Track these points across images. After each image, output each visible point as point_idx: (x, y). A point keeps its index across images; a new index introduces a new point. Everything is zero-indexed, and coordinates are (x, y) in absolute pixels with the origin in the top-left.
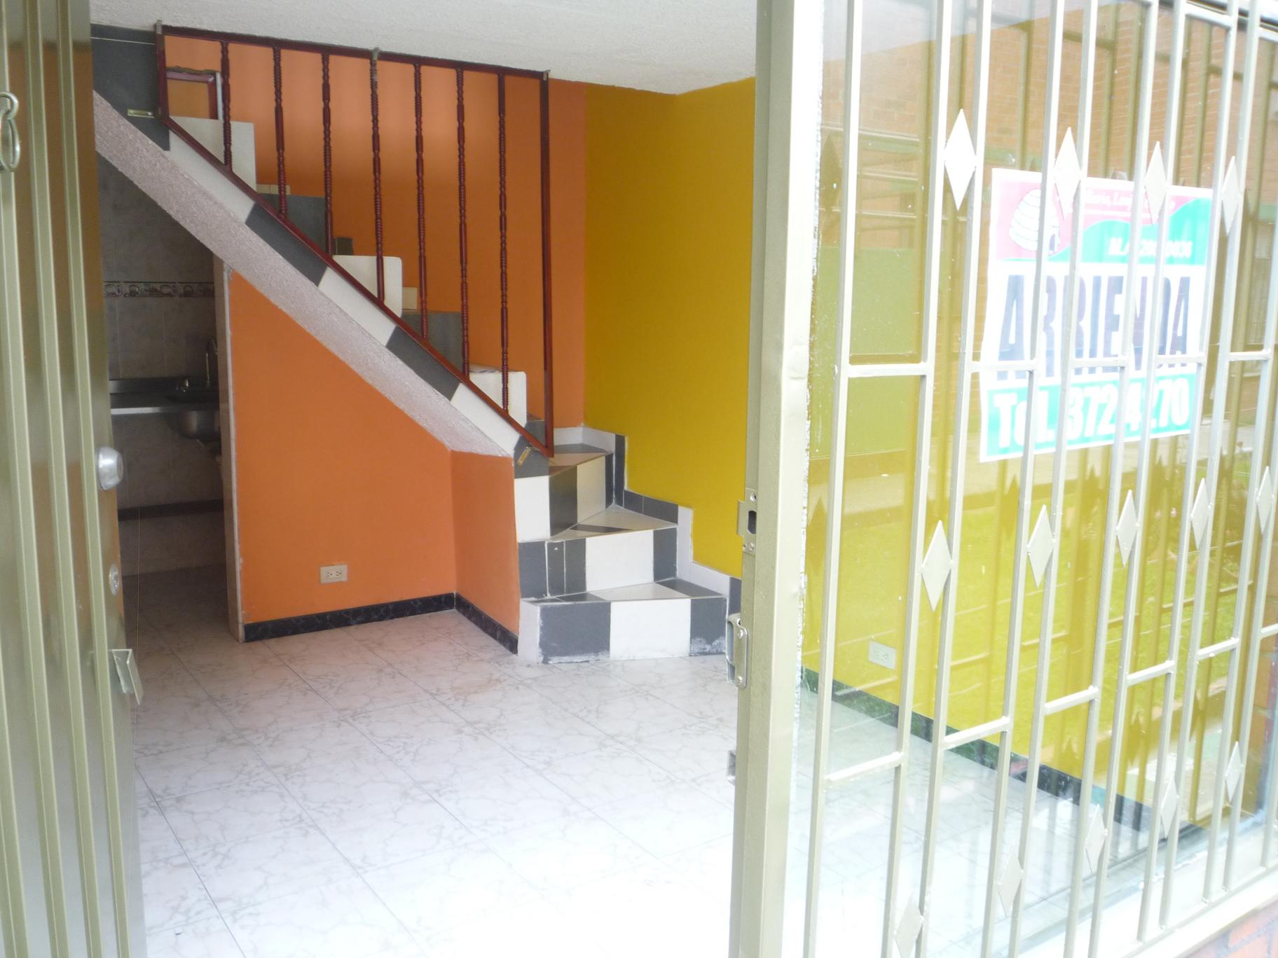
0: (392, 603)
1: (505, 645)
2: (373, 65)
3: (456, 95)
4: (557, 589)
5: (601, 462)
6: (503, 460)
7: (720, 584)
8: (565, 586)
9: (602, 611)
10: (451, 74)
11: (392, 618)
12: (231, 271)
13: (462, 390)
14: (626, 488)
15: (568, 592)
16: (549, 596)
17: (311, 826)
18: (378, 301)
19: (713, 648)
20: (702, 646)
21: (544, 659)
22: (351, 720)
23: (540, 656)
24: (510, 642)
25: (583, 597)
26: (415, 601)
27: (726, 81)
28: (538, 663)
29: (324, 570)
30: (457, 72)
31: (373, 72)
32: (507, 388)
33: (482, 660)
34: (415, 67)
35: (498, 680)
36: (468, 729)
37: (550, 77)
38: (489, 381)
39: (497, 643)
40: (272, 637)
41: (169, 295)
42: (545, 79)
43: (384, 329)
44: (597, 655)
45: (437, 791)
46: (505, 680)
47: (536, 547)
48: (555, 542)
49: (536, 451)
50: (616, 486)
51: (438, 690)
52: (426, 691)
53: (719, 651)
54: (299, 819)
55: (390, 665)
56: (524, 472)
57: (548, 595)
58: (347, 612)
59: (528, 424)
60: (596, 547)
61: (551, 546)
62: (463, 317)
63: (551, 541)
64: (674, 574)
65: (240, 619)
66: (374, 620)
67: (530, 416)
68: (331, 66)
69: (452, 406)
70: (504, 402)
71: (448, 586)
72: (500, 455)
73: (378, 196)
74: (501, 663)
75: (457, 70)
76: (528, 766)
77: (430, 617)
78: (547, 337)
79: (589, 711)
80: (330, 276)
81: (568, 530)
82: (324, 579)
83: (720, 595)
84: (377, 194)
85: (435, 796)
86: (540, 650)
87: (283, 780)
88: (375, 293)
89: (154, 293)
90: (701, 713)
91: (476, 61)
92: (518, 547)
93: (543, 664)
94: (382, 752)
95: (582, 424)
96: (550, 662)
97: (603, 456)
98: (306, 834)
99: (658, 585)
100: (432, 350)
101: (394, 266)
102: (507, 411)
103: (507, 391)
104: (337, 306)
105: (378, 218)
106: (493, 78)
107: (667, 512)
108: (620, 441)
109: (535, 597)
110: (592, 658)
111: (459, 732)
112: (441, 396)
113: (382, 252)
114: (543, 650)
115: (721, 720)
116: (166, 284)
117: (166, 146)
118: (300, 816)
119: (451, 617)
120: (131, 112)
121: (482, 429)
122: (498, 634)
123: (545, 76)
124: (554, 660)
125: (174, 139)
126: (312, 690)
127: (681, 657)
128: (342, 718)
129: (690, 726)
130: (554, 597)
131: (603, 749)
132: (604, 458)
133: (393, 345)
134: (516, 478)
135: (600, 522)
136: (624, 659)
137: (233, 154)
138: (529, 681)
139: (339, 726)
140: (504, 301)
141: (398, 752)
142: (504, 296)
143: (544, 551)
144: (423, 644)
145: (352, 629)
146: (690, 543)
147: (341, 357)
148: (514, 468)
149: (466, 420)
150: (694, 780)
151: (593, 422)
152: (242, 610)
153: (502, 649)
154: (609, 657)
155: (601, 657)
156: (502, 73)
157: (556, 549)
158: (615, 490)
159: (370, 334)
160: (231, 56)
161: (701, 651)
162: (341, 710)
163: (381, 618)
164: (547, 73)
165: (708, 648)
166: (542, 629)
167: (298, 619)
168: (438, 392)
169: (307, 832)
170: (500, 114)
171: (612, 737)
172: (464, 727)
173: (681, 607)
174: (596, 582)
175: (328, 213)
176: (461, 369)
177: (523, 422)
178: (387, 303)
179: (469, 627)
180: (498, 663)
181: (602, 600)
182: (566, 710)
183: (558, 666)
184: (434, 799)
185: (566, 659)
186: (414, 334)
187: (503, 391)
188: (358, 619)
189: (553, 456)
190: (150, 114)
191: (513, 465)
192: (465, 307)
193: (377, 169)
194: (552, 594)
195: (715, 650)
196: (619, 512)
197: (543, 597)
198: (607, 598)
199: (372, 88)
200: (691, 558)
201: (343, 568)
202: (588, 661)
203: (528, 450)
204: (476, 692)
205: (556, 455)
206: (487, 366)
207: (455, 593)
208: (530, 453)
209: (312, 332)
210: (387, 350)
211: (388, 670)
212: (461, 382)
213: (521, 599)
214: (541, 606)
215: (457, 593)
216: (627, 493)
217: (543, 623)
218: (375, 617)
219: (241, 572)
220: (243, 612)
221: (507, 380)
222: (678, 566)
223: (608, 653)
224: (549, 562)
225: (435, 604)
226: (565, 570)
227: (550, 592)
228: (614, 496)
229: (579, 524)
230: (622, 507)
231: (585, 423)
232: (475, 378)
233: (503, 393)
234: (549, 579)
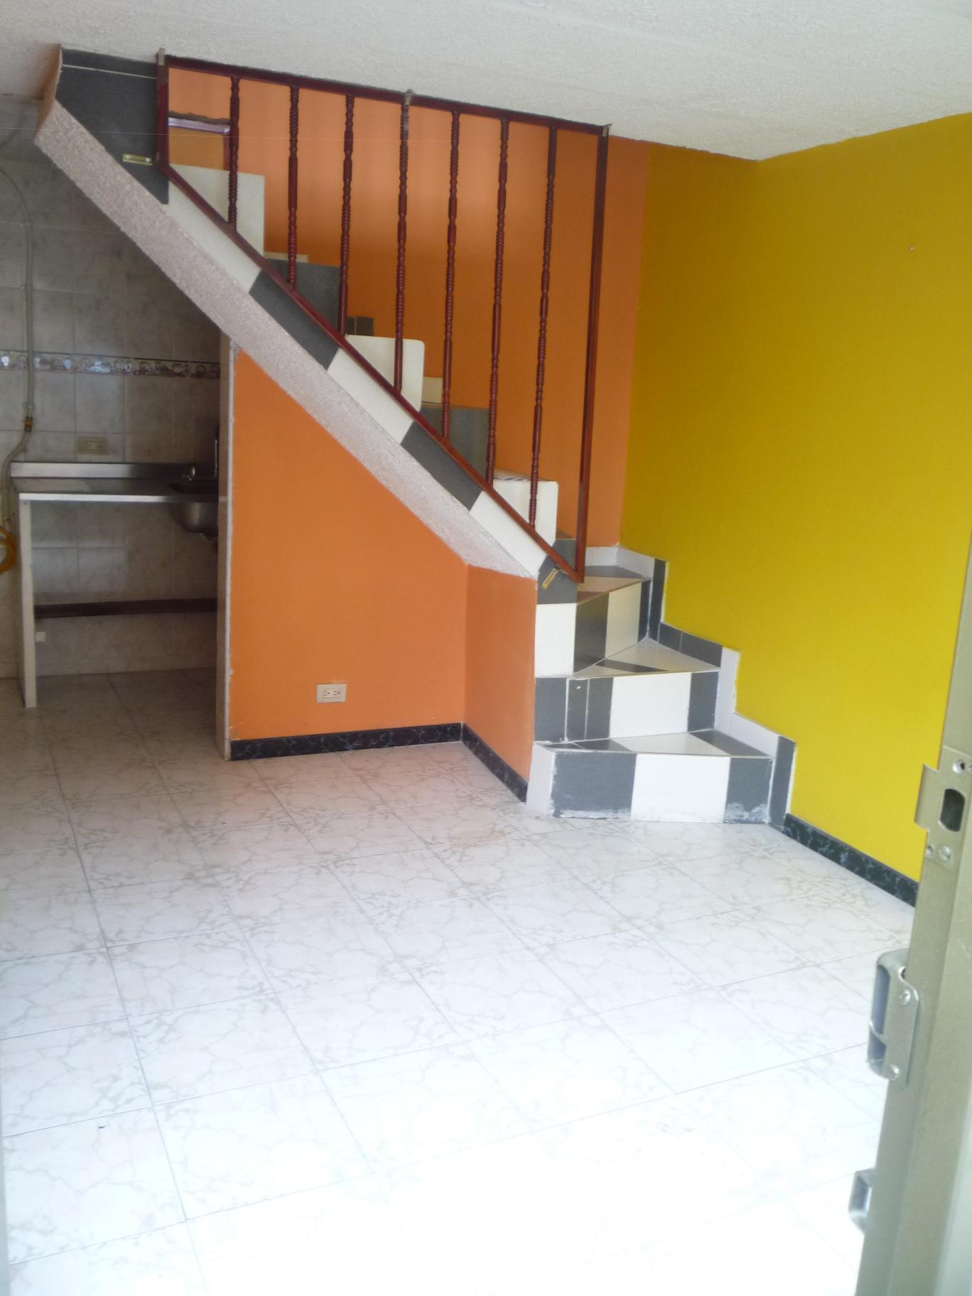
0: (394, 730)
1: (512, 790)
2: (404, 110)
3: (499, 151)
4: (575, 732)
5: (637, 589)
6: (526, 582)
7: (767, 743)
8: (586, 731)
9: (628, 761)
10: (495, 125)
11: (392, 746)
12: (238, 349)
13: (483, 499)
14: (662, 620)
15: (587, 738)
16: (566, 741)
17: (272, 1000)
18: (394, 391)
19: (752, 816)
20: (739, 813)
21: (555, 812)
22: (332, 867)
23: (552, 809)
24: (519, 788)
25: (605, 745)
26: (418, 728)
27: (822, 142)
28: (548, 816)
29: (321, 688)
30: (502, 123)
31: (404, 119)
32: (535, 500)
33: (485, 806)
34: (453, 114)
35: (502, 832)
36: (462, 892)
37: (610, 133)
38: (514, 490)
39: (504, 786)
40: (260, 757)
41: (180, 375)
42: (604, 135)
43: (400, 424)
44: (617, 812)
45: (420, 970)
46: (509, 833)
47: (553, 686)
48: (578, 679)
49: (565, 575)
50: (651, 617)
51: (434, 838)
52: (420, 838)
53: (758, 819)
54: (258, 988)
55: (384, 802)
56: (549, 597)
57: (566, 739)
58: (343, 735)
59: (556, 543)
60: (625, 689)
61: (573, 683)
62: (490, 415)
63: (574, 679)
64: (712, 725)
65: (227, 735)
66: (372, 747)
67: (559, 533)
68: (356, 111)
69: (471, 517)
70: (530, 516)
71: (456, 716)
72: (522, 576)
73: (401, 268)
74: (507, 811)
75: (501, 120)
76: (528, 948)
77: (433, 747)
78: (586, 443)
79: (604, 883)
80: (341, 358)
81: (594, 665)
82: (320, 698)
83: (764, 755)
84: (400, 267)
85: (417, 975)
86: (552, 801)
87: (248, 934)
88: (391, 381)
89: (165, 372)
90: (735, 898)
91: (525, 111)
92: (535, 682)
93: (553, 817)
94: (362, 911)
95: (618, 544)
96: (562, 816)
97: (638, 582)
98: (265, 1010)
99: (692, 736)
100: (451, 450)
101: (415, 351)
102: (534, 526)
103: (535, 503)
104: (348, 395)
105: (400, 293)
106: (544, 132)
107: (709, 652)
108: (660, 567)
109: (551, 740)
110: (610, 815)
111: (453, 894)
112: (460, 504)
113: (402, 333)
114: (556, 802)
115: (758, 909)
116: (177, 363)
117: (164, 199)
118: (261, 984)
119: (456, 751)
120: (127, 158)
121: (503, 544)
122: (506, 776)
123: (605, 131)
124: (567, 814)
125: (174, 191)
126: (295, 825)
127: (713, 823)
128: (323, 864)
129: (722, 913)
130: (571, 742)
131: (617, 934)
132: (640, 584)
133: (408, 443)
134: (540, 603)
135: (630, 658)
136: (647, 819)
137: (238, 211)
138: (536, 838)
139: (318, 873)
140: (539, 398)
141: (381, 914)
142: (539, 391)
143: (565, 689)
144: (423, 780)
145: (346, 755)
146: (733, 690)
147: (353, 452)
148: (537, 593)
149: (487, 534)
150: (724, 987)
151: (629, 543)
152: (230, 725)
153: (509, 795)
154: (629, 815)
155: (620, 815)
156: (554, 126)
157: (579, 687)
158: (649, 622)
159: (384, 430)
160: (242, 95)
161: (738, 818)
162: (324, 853)
163: (380, 745)
164: (607, 127)
165: (746, 815)
166: (555, 777)
167: (289, 740)
168: (456, 500)
169: (266, 1008)
170: (548, 176)
171: (629, 919)
172: (458, 888)
173: (718, 767)
174: (621, 728)
175: (343, 287)
176: (484, 475)
177: (550, 539)
178: (405, 393)
179: (475, 764)
180: (503, 810)
181: (628, 750)
182: (577, 878)
183: (570, 820)
184: (415, 981)
185: (580, 813)
186: (433, 432)
187: (531, 503)
188: (355, 744)
189: (582, 581)
190: (148, 160)
191: (536, 588)
192: (493, 403)
193: (402, 236)
194: (570, 738)
195: (753, 819)
196: (653, 649)
197: (558, 741)
198: (632, 748)
199: (402, 137)
200: (733, 710)
201: (343, 688)
202: (605, 819)
203: (554, 573)
204: (475, 846)
205: (587, 578)
206: (514, 472)
207: (462, 723)
208: (557, 576)
209: (323, 423)
210: (401, 449)
211: (381, 808)
212: (484, 490)
213: (535, 742)
214: (556, 752)
215: (464, 724)
216: (663, 626)
217: (557, 771)
218: (374, 743)
219: (230, 684)
220: (231, 728)
221: (536, 490)
222: (716, 716)
223: (630, 812)
224: (569, 703)
225: (439, 733)
226: (587, 712)
227: (568, 736)
228: (648, 628)
229: (607, 660)
230: (657, 643)
231: (621, 544)
232: (500, 486)
233: (531, 506)
234: (568, 722)
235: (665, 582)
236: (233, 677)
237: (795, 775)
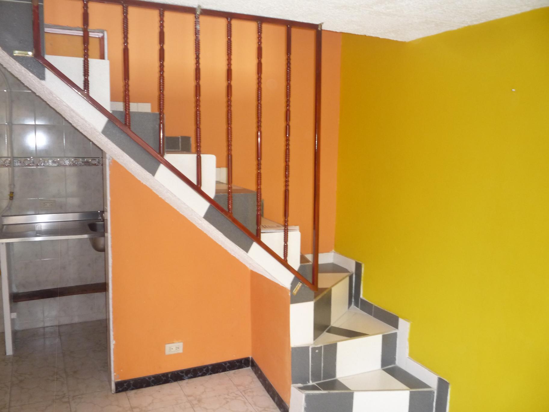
0: (210, 365)
1: (280, 409)
2: (197, 18)
4: (316, 377)
6: (283, 289)
7: (431, 379)
8: (322, 376)
10: (253, 25)
11: (211, 374)
12: (111, 158)
13: (255, 246)
14: (361, 296)
15: (324, 379)
18: (197, 187)
25: (333, 385)
26: (225, 363)
27: (449, 29)
29: (168, 346)
30: (258, 24)
31: (196, 23)
32: (287, 244)
34: (227, 20)
37: (323, 28)
40: (133, 389)
42: (319, 29)
43: (202, 206)
47: (304, 350)
48: (316, 346)
49: (306, 286)
50: (355, 294)
56: (297, 299)
57: (311, 382)
58: (182, 371)
59: (300, 268)
61: (314, 349)
62: (257, 195)
63: (314, 346)
64: (394, 363)
65: (113, 379)
66: (199, 376)
67: (302, 262)
68: (165, 19)
69: (248, 257)
70: (284, 255)
75: (257, 22)
77: (234, 373)
80: (162, 169)
81: (324, 333)
82: (168, 352)
83: (430, 387)
84: (198, 112)
88: (195, 182)
91: (271, 16)
92: (291, 350)
99: (384, 373)
100: (234, 221)
101: (209, 161)
102: (287, 261)
103: (287, 246)
105: (198, 128)
107: (391, 319)
108: (358, 266)
109: (302, 384)
112: (242, 250)
113: (200, 151)
117: (42, 77)
119: (247, 374)
120: (17, 53)
122: (276, 399)
123: (320, 26)
125: (48, 73)
130: (314, 383)
132: (348, 277)
133: (207, 217)
134: (292, 303)
137: (89, 83)
140: (286, 185)
142: (287, 182)
143: (309, 353)
144: (227, 402)
146: (407, 344)
148: (290, 297)
149: (259, 265)
151: (340, 251)
156: (289, 25)
157: (317, 351)
158: (354, 297)
160: (90, 11)
163: (204, 375)
164: (321, 25)
166: (305, 409)
167: (150, 377)
168: (239, 247)
170: (287, 54)
173: (403, 396)
174: (343, 373)
176: (255, 233)
177: (297, 266)
178: (203, 189)
181: (348, 390)
186: (222, 210)
187: (284, 246)
188: (189, 376)
189: (317, 289)
190: (30, 54)
191: (290, 294)
192: (259, 190)
193: (198, 93)
194: (313, 381)
196: (357, 315)
197: (306, 383)
198: (351, 387)
199: (196, 34)
200: (407, 355)
201: (181, 345)
203: (300, 285)
206: (273, 227)
207: (250, 357)
208: (302, 286)
210: (204, 219)
212: (254, 241)
213: (292, 385)
214: (305, 394)
215: (252, 358)
216: (363, 301)
217: (306, 405)
218: (200, 374)
219: (114, 349)
220: (115, 374)
221: (287, 239)
222: (397, 358)
224: (312, 361)
225: (237, 364)
226: (322, 364)
227: (312, 380)
228: (353, 300)
229: (332, 327)
230: (359, 309)
231: (335, 250)
232: (265, 238)
233: (285, 249)
234: (312, 372)
235: (363, 275)
236: (115, 345)
237: (450, 402)
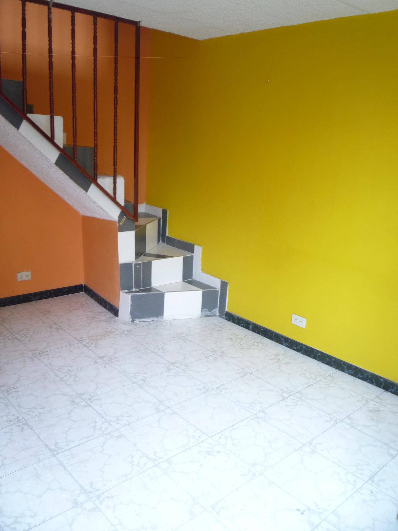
0: (53, 290)
1: (111, 312)
2: (49, 9)
3: (93, 30)
4: (137, 285)
6: (112, 222)
7: (216, 284)
8: (142, 284)
9: (160, 296)
10: (91, 18)
11: (53, 297)
13: (93, 187)
14: (167, 234)
15: (143, 287)
16: (134, 290)
17: (24, 424)
18: (51, 139)
19: (212, 313)
20: (207, 313)
21: (132, 320)
22: (38, 356)
23: (130, 319)
24: (115, 312)
25: (150, 290)
26: (64, 288)
27: (229, 34)
28: (129, 322)
29: (19, 274)
30: (94, 18)
31: (49, 13)
32: (116, 187)
33: (101, 320)
34: (72, 12)
35: (110, 332)
36: (100, 361)
37: (141, 25)
38: (106, 182)
39: (107, 311)
42: (138, 25)
43: (53, 155)
44: (158, 318)
45: (89, 399)
46: (114, 332)
47: (128, 266)
48: (137, 263)
49: (130, 219)
50: (162, 233)
51: (82, 338)
52: (75, 338)
53: (214, 314)
54: (17, 420)
55: (55, 323)
56: (123, 229)
58: (31, 294)
59: (125, 205)
60: (157, 265)
61: (136, 265)
62: (95, 150)
63: (135, 263)
64: (192, 277)
67: (126, 201)
68: (27, 8)
69: (87, 195)
70: (114, 193)
71: (81, 281)
72: (110, 220)
73: (51, 83)
74: (111, 322)
75: (94, 16)
76: (134, 383)
77: (72, 296)
79: (159, 349)
80: (25, 125)
81: (142, 256)
82: (19, 279)
83: (215, 288)
84: (51, 82)
85: (89, 402)
86: (130, 316)
87: (6, 394)
88: (49, 135)
90: (213, 349)
91: (104, 12)
92: (119, 266)
93: (131, 323)
94: (57, 376)
95: (145, 203)
96: (135, 322)
98: (22, 430)
99: (185, 283)
100: (78, 166)
101: (59, 121)
102: (116, 198)
103: (116, 188)
104: (29, 141)
105: (51, 95)
106: (113, 22)
107: (189, 247)
108: (165, 212)
109: (128, 290)
110: (155, 319)
111: (96, 362)
112: (82, 190)
113: (53, 113)
114: (132, 316)
115: (222, 352)
118: (18, 418)
119: (82, 296)
121: (102, 207)
122: (108, 306)
124: (137, 321)
126: (16, 339)
127: (197, 318)
128: (34, 356)
129: (209, 356)
130: (136, 290)
131: (170, 371)
132: (157, 220)
133: (58, 163)
134: (119, 232)
135: (155, 252)
136: (170, 319)
138: (126, 332)
139: (33, 360)
140: (115, 142)
141: (66, 376)
142: (115, 140)
143: (132, 267)
144: (70, 311)
145: (33, 303)
146: (200, 262)
147: (27, 167)
148: (118, 227)
149: (94, 202)
150: (218, 388)
151: (150, 202)
153: (110, 314)
154: (163, 318)
155: (159, 318)
156: (117, 20)
157: (138, 266)
158: (162, 236)
159: (46, 157)
161: (206, 315)
162: (34, 350)
163: (48, 297)
164: (140, 22)
165: (209, 313)
166: (131, 306)
167: (6, 299)
168: (81, 188)
169: (23, 428)
170: (115, 43)
171: (173, 364)
172: (97, 360)
173: (197, 295)
174: (157, 282)
175: (24, 90)
176: (93, 177)
177: (122, 203)
178: (56, 141)
179: (92, 302)
180: (109, 322)
181: (161, 291)
182: (147, 348)
183: (139, 323)
184: (89, 405)
185: (142, 320)
186: (70, 158)
187: (114, 188)
188: (36, 298)
189: (137, 221)
191: (117, 225)
192: (96, 145)
193: (51, 68)
194: (136, 288)
195: (212, 315)
196: (164, 248)
197: (131, 290)
198: (163, 290)
199: (49, 22)
200: (200, 271)
201: (29, 273)
202: (153, 321)
203: (125, 218)
204: (101, 339)
205: (139, 219)
206: (106, 175)
207: (83, 284)
208: (126, 219)
209: (12, 154)
210: (55, 166)
211: (55, 326)
212: (93, 183)
213: (121, 291)
214: (131, 295)
215: (85, 285)
216: (168, 237)
217: (132, 303)
218: (45, 297)
221: (116, 182)
222: (193, 274)
223: (163, 317)
224: (134, 273)
225: (74, 289)
226: (142, 277)
227: (135, 287)
228: (161, 238)
229: (147, 253)
230: (165, 244)
231: (146, 202)
232: (100, 181)
233: (114, 190)
234: (134, 281)
235: (168, 218)
237: (228, 296)
